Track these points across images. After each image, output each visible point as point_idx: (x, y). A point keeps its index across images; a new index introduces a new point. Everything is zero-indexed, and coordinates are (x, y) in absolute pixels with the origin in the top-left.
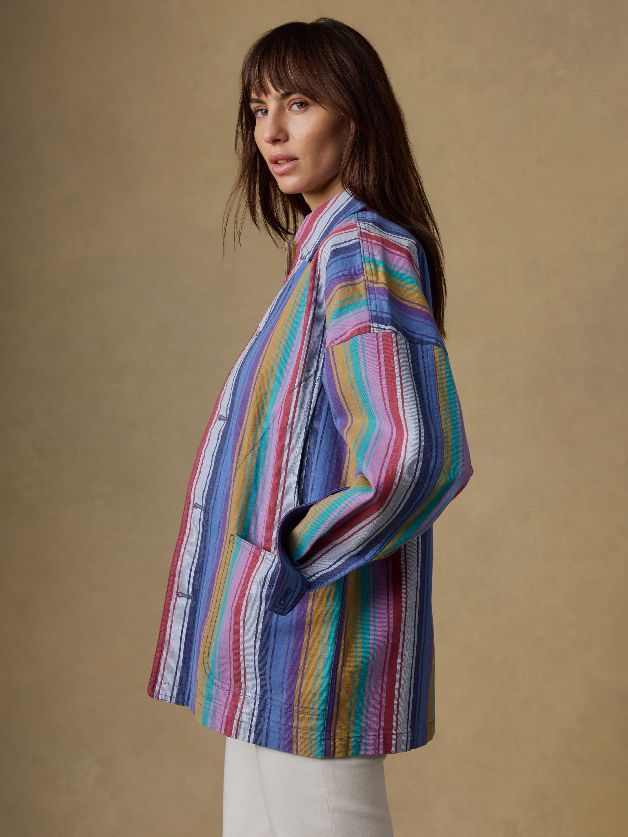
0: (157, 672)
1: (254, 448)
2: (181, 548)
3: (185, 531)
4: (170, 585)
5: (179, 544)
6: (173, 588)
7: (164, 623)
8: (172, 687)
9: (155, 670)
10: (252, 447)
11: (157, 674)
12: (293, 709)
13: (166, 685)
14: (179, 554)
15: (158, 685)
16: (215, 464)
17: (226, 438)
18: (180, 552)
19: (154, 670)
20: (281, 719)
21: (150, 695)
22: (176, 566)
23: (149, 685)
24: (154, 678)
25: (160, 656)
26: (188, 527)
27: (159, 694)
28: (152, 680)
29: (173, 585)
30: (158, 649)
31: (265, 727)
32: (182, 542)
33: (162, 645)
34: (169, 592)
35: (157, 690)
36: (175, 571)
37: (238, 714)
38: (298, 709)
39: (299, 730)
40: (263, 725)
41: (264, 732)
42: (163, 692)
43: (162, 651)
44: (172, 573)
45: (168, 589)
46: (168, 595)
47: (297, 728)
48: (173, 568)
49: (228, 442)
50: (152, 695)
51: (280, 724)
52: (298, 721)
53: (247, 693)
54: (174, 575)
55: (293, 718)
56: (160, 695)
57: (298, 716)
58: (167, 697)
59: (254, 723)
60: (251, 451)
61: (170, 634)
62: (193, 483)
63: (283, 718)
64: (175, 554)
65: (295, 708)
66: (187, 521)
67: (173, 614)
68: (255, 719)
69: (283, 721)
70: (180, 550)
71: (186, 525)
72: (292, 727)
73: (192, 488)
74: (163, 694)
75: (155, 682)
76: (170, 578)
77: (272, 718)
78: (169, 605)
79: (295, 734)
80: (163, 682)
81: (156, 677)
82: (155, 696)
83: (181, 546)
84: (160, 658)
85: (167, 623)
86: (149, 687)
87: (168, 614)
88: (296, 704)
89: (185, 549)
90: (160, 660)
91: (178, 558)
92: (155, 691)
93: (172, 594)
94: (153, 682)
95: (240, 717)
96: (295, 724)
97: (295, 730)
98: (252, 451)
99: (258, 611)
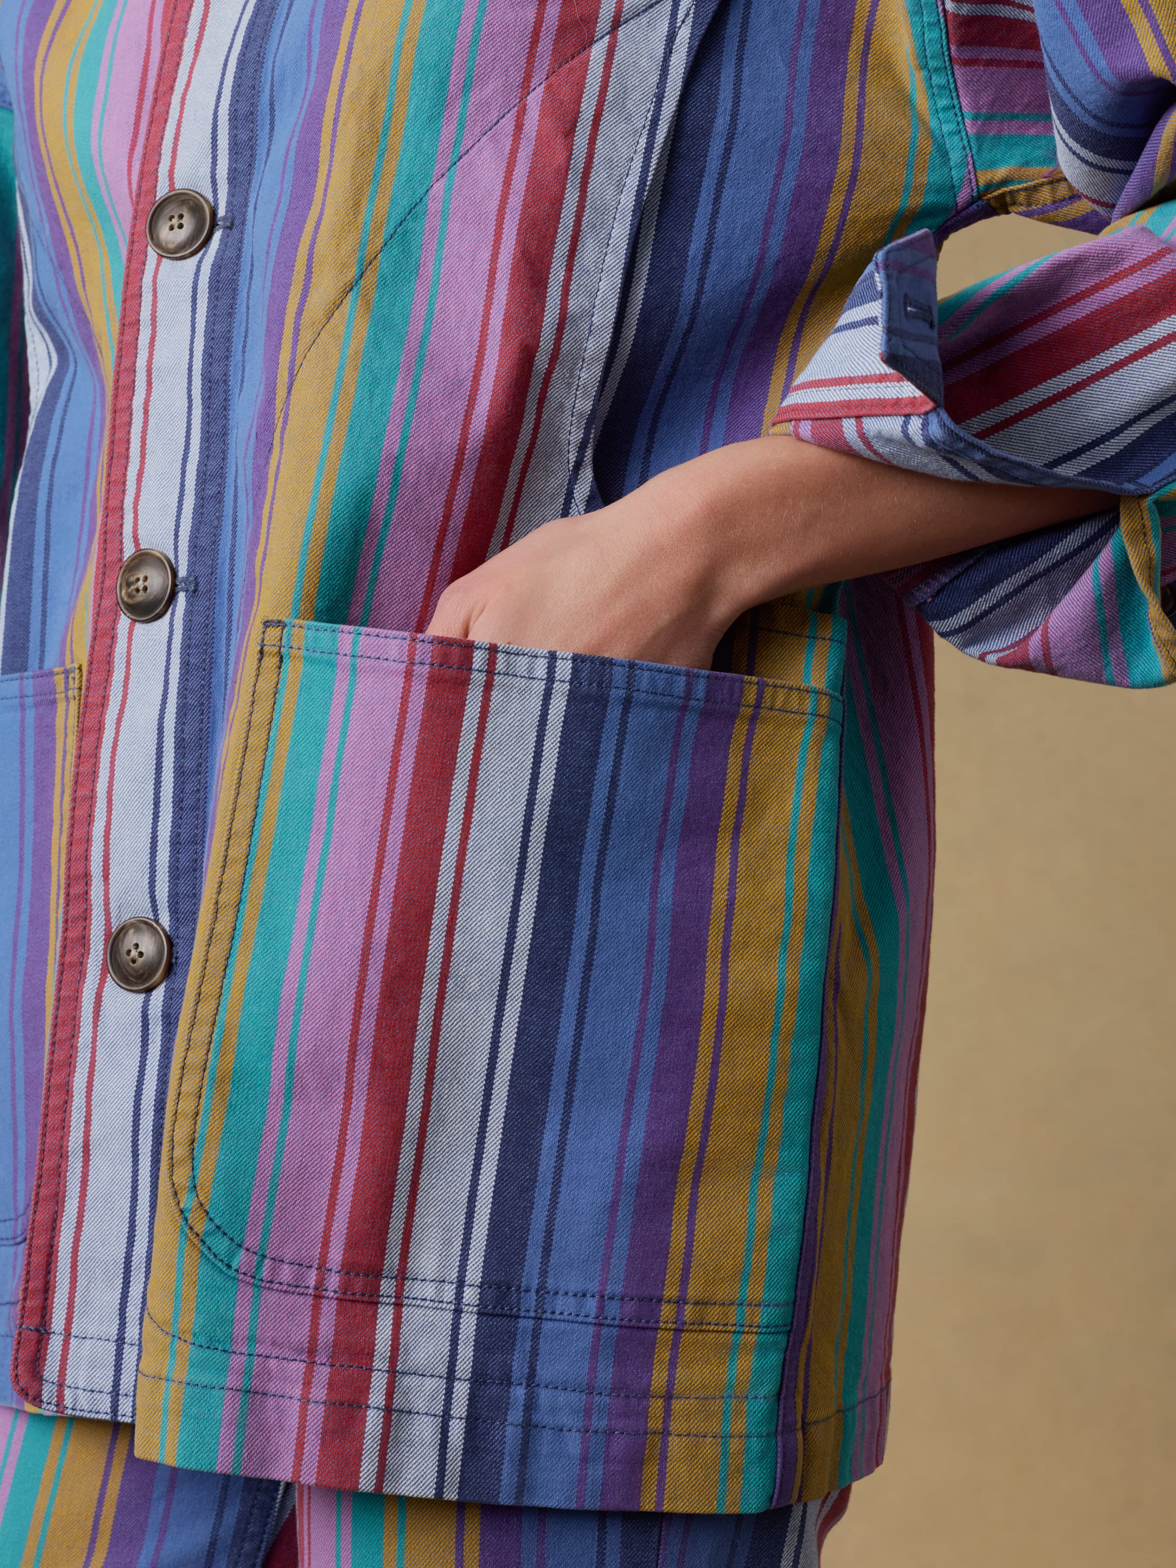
0: (47, 1289)
1: (361, 276)
2: (96, 765)
3: (104, 697)
4: (76, 919)
5: (87, 749)
6: (86, 928)
7: (57, 1079)
8: (112, 1347)
9: (36, 1284)
10: (354, 272)
11: (46, 1299)
12: (655, 1314)
13: (88, 1342)
14: (93, 790)
15: (55, 1344)
16: (207, 401)
17: (235, 290)
18: (94, 781)
19: (31, 1285)
20: (593, 1370)
21: (24, 1393)
22: (88, 841)
23: (17, 1350)
24: (36, 1320)
25: (55, 1221)
26: (118, 676)
27: (61, 1385)
28: (28, 1329)
29: (86, 916)
30: (44, 1192)
31: (515, 1415)
32: (99, 740)
33: (59, 1173)
34: (72, 948)
35: (51, 1370)
36: (87, 858)
37: (379, 1382)
38: (679, 1313)
39: (676, 1405)
40: (501, 1407)
41: (511, 1434)
42: (77, 1375)
43: (58, 1199)
44: (78, 869)
45: (65, 939)
46: (68, 959)
47: (669, 1397)
48: (78, 851)
49: (248, 297)
50: (31, 1393)
51: (590, 1390)
52: (673, 1364)
53: (415, 1289)
54: (86, 876)
55: (651, 1357)
56: (67, 1392)
57: (675, 1346)
58: (96, 1396)
59: (460, 1407)
60: (351, 289)
61: (88, 1122)
62: (122, 502)
63: (601, 1366)
64: (79, 793)
65: (667, 1311)
66: (110, 655)
67: (95, 1032)
68: (462, 1390)
69: (606, 1374)
70: (94, 774)
71: (109, 673)
72: (645, 1394)
73: (121, 526)
74: (81, 1384)
75: (42, 1333)
76: (72, 892)
77: (544, 1373)
78: (76, 999)
79: (655, 1424)
80: (74, 1331)
81: (45, 1311)
82: (45, 1397)
83: (96, 756)
84: (54, 1229)
85: (70, 1075)
86: (16, 1359)
87: (74, 1036)
88: (671, 1291)
89: (112, 763)
90: (53, 1238)
91: (92, 807)
92: (46, 1374)
93: (85, 954)
94: (34, 1336)
95: (390, 1394)
96: (659, 1378)
97: (656, 1406)
98: (355, 289)
99: (507, 909)
